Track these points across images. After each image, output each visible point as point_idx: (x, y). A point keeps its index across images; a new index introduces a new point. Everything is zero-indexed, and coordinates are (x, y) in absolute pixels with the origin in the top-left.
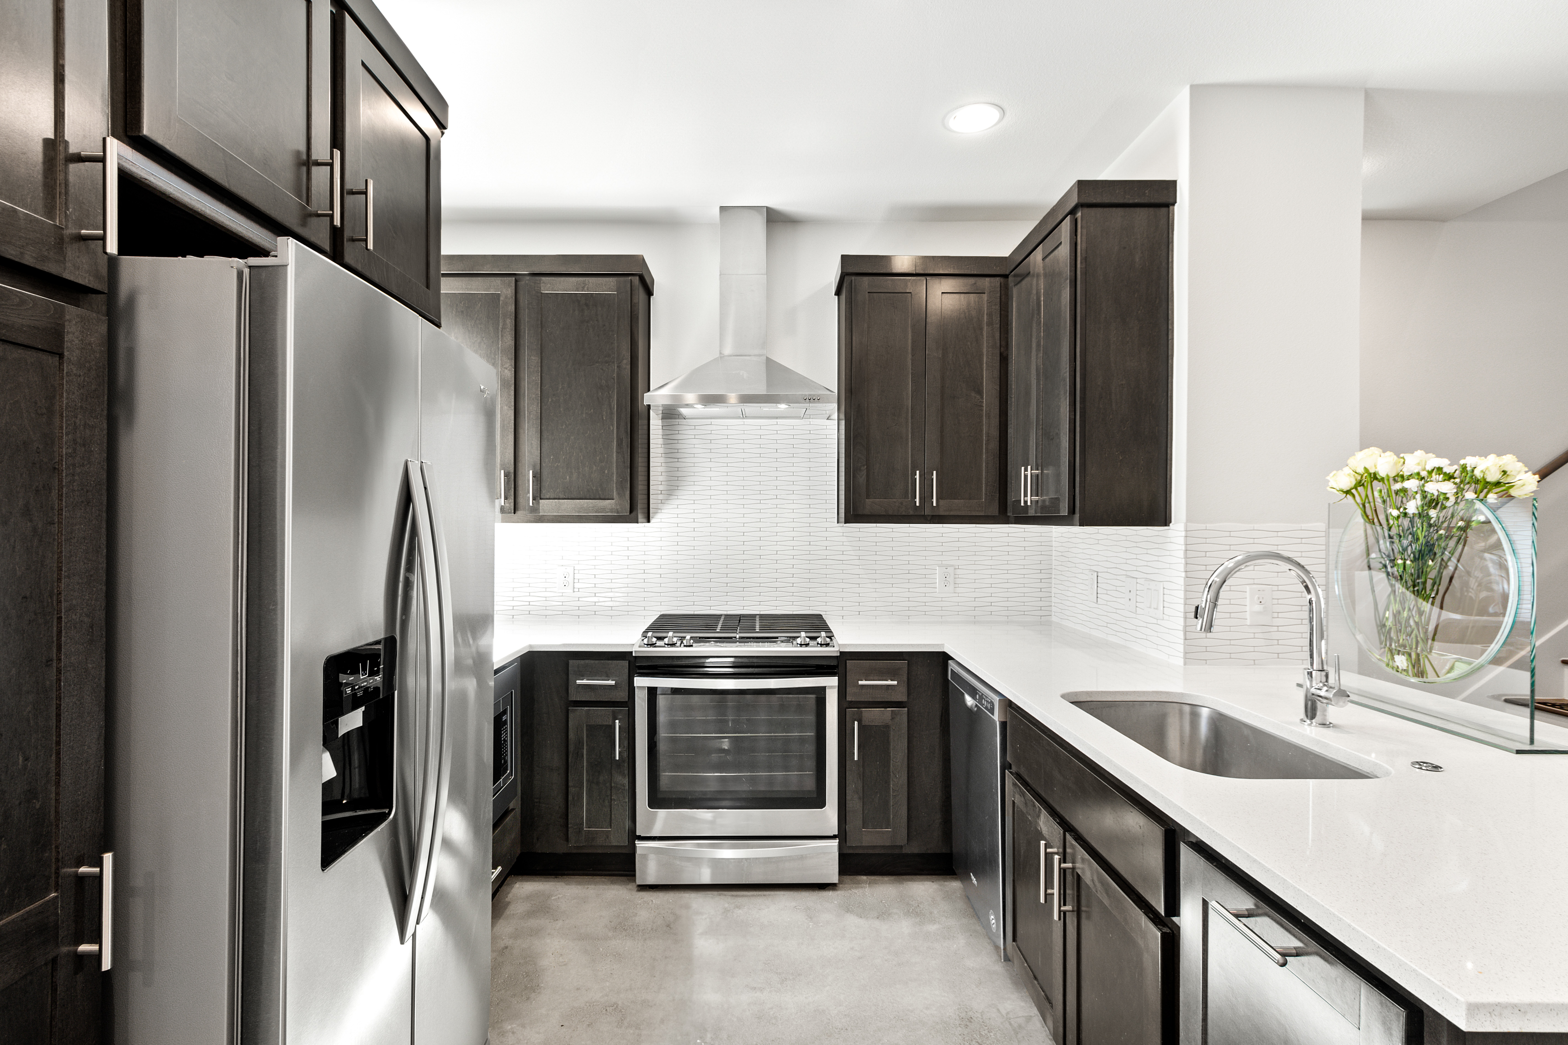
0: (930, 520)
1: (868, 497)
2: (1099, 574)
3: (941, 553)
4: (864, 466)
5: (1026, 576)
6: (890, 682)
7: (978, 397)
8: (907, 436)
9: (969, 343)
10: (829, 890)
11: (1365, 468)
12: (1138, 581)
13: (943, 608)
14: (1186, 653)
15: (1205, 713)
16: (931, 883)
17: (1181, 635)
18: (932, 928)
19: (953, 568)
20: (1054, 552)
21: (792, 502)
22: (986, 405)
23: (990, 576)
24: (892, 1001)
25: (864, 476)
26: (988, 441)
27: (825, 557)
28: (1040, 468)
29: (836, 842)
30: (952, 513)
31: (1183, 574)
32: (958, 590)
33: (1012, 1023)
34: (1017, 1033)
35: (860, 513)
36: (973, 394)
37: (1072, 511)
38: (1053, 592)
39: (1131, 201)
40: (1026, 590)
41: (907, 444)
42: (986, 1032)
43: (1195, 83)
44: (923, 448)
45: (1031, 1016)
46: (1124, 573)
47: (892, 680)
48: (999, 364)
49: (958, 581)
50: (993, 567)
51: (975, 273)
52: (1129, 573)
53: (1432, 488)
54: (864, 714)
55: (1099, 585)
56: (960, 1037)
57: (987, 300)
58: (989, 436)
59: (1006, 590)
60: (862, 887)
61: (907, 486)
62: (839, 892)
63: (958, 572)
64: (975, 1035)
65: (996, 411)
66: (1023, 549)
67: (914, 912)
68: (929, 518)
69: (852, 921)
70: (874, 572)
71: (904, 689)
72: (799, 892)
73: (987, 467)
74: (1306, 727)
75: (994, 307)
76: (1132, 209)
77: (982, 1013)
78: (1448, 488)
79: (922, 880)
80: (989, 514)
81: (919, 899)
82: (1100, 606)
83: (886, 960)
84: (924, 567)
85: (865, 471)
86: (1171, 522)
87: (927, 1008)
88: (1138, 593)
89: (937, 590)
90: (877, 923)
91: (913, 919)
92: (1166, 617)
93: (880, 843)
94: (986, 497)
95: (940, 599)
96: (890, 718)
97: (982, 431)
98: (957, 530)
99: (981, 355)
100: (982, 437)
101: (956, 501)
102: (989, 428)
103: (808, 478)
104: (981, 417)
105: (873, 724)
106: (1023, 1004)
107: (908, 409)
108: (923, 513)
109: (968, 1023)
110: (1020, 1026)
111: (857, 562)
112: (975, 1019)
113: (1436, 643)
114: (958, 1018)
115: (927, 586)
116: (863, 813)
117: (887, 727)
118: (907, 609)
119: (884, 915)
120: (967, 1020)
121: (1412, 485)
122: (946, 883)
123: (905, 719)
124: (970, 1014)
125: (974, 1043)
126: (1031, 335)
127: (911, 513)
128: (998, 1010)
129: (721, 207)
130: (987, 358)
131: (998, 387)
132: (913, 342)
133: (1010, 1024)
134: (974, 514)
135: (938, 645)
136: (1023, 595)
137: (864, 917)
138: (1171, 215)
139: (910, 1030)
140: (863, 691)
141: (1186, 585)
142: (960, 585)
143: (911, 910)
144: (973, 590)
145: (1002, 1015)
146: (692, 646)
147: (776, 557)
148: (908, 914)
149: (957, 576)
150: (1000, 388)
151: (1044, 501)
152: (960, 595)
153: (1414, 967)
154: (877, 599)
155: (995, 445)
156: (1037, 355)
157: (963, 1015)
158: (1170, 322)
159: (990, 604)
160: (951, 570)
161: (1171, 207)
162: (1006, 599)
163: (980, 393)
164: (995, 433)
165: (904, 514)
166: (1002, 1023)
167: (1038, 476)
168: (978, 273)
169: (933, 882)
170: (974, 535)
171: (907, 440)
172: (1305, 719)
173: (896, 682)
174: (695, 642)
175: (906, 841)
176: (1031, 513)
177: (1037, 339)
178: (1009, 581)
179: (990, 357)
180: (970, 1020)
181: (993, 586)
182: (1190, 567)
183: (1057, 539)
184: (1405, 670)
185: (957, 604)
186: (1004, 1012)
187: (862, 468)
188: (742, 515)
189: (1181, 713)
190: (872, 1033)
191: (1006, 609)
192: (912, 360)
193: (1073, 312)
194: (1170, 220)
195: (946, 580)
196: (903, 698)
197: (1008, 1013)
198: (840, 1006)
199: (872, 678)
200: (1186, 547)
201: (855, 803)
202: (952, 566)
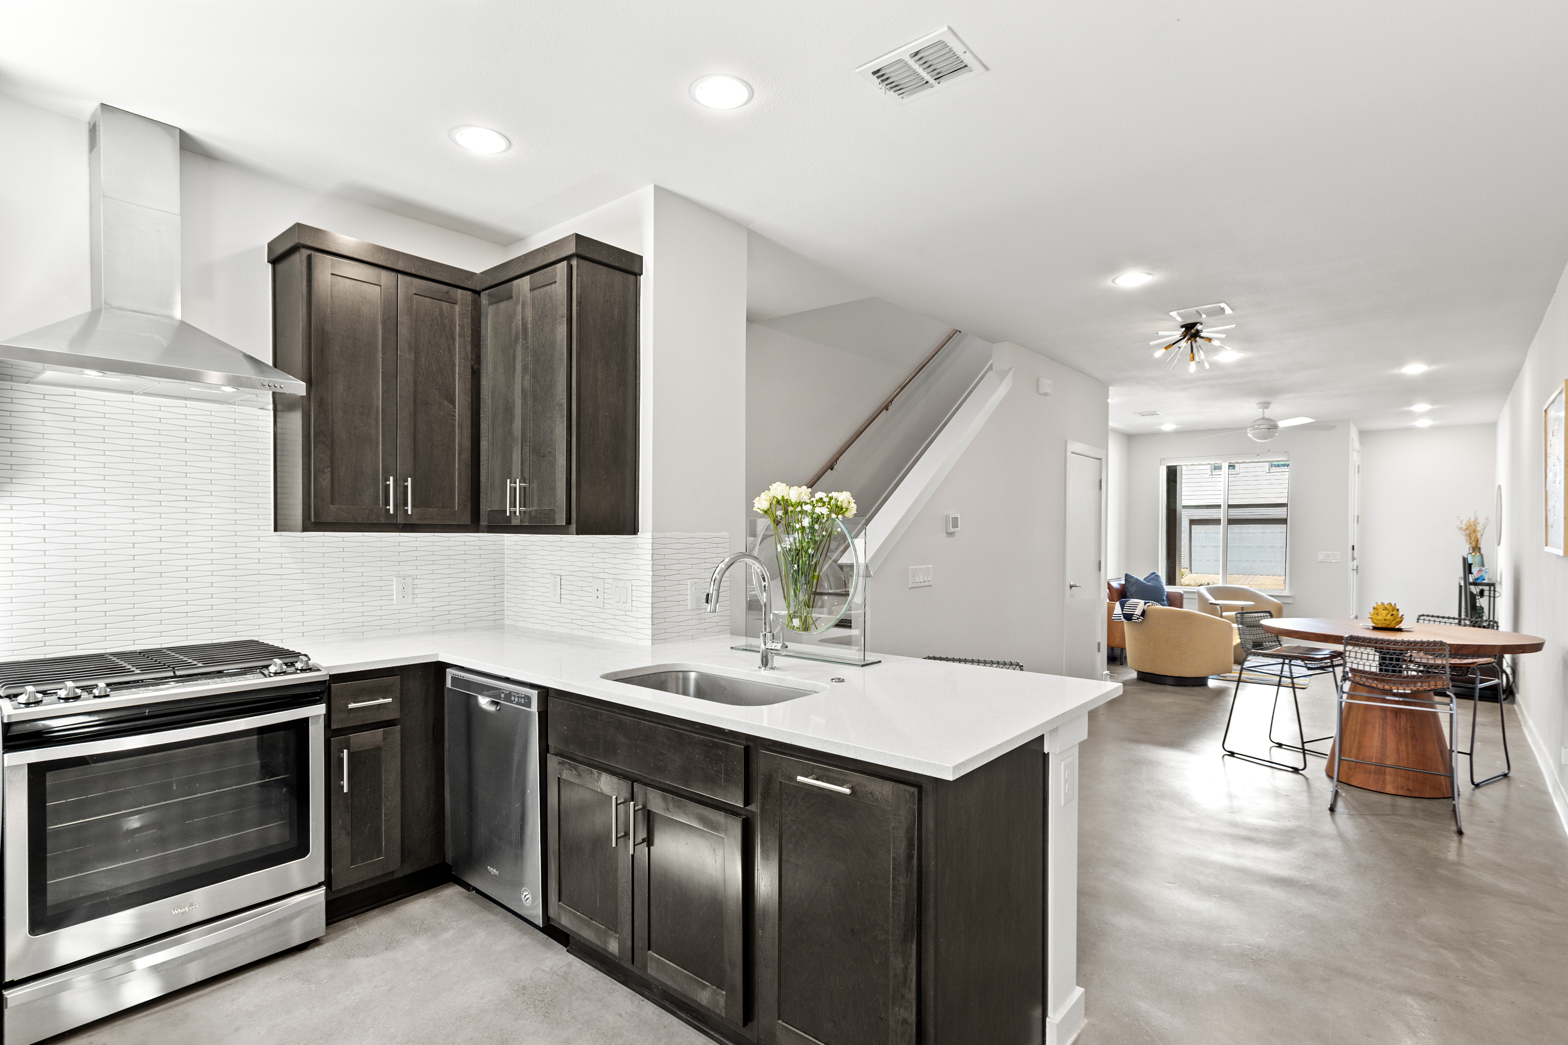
0: (402, 528)
1: (333, 502)
2: (563, 577)
3: (398, 563)
4: (327, 467)
5: (481, 583)
6: (381, 701)
7: (451, 406)
8: (378, 438)
9: (441, 351)
10: (314, 947)
11: (783, 496)
12: (605, 581)
13: (401, 621)
14: (653, 635)
15: (693, 676)
16: (423, 899)
17: (649, 621)
18: (449, 935)
19: (411, 578)
20: (506, 559)
21: (209, 505)
22: (459, 415)
23: (448, 585)
24: (446, 1008)
25: (329, 479)
26: (460, 451)
27: (257, 572)
28: (527, 481)
29: (323, 890)
30: (425, 522)
31: (651, 573)
32: (416, 601)
33: (559, 973)
34: (566, 979)
35: (324, 520)
36: (446, 403)
37: (569, 522)
38: (505, 597)
39: (613, 264)
40: (481, 596)
41: (378, 446)
42: (542, 990)
43: (657, 184)
44: (395, 453)
45: (570, 962)
46: (591, 575)
47: (384, 698)
48: (470, 377)
49: (416, 591)
50: (450, 576)
51: (447, 281)
52: (594, 575)
53: (818, 510)
54: (352, 741)
55: (562, 587)
56: (523, 1004)
57: (459, 312)
58: (461, 446)
59: (463, 598)
60: (351, 930)
61: (378, 493)
62: (326, 945)
63: (416, 582)
64: (535, 997)
65: (468, 423)
66: (479, 557)
67: (420, 929)
68: (400, 527)
69: (358, 964)
70: (322, 586)
71: (397, 706)
72: (276, 963)
73: (459, 476)
74: (763, 671)
75: (465, 320)
76: (613, 270)
77: (531, 979)
78: (825, 511)
79: (413, 900)
80: (462, 523)
81: (420, 917)
82: (563, 606)
83: (419, 980)
84: (379, 578)
85: (329, 474)
86: (638, 531)
87: (482, 998)
88: (605, 591)
89: (394, 602)
90: (389, 954)
91: (425, 936)
92: (634, 609)
93: (371, 875)
94: (458, 506)
95: (398, 612)
96: (382, 739)
97: (454, 440)
98: (415, 539)
99: (454, 365)
100: (455, 447)
101: (430, 509)
102: (461, 438)
103: (233, 477)
104: (453, 426)
105: (363, 749)
106: (559, 957)
107: (378, 411)
108: (395, 522)
109: (524, 992)
110: (566, 973)
111: (300, 576)
112: (527, 985)
113: (813, 609)
114: (513, 992)
115: (383, 598)
116: (352, 849)
117: (378, 749)
118: (361, 624)
119: (391, 945)
120: (522, 990)
121: (807, 508)
122: (438, 894)
123: (398, 736)
124: (522, 984)
125: (537, 1002)
126: (514, 357)
127: (383, 521)
128: (542, 970)
129: (102, 104)
130: (459, 368)
131: (470, 399)
132: (384, 339)
133: (558, 975)
134: (447, 523)
135: (432, 655)
136: (478, 601)
137: (372, 955)
138: (638, 283)
139: (477, 1021)
140: (351, 715)
141: (653, 582)
142: (418, 596)
143: (418, 929)
144: (432, 600)
145: (548, 972)
146: (108, 696)
147: (186, 574)
148: (416, 933)
149: (415, 587)
150: (472, 401)
151: (530, 512)
152: (418, 605)
153: (927, 761)
154: (325, 617)
155: (467, 455)
156: (523, 377)
157: (516, 987)
158: (637, 369)
159: (448, 612)
160: (409, 581)
161: (638, 277)
162: (463, 607)
163: (453, 402)
164: (467, 444)
165: (374, 522)
166: (551, 978)
167: (525, 488)
168: (450, 282)
169: (425, 898)
170: (432, 544)
171: (378, 443)
172: (761, 666)
173: (391, 699)
174: (112, 690)
175: (399, 864)
176: (515, 522)
177: (522, 361)
178: (466, 588)
179: (462, 368)
180: (524, 988)
181: (451, 594)
182: (656, 567)
183: (509, 547)
184: (798, 628)
185: (415, 615)
186: (548, 969)
187: (326, 470)
188: (131, 521)
189: (677, 678)
190: (442, 1042)
191: (464, 616)
192: (383, 359)
193: (569, 347)
194: (638, 287)
195: (404, 591)
196: (394, 715)
197: (551, 969)
198: (395, 1038)
199: (361, 699)
200: (653, 552)
201: (342, 841)
202: (410, 576)
